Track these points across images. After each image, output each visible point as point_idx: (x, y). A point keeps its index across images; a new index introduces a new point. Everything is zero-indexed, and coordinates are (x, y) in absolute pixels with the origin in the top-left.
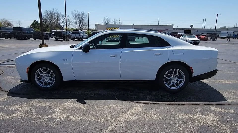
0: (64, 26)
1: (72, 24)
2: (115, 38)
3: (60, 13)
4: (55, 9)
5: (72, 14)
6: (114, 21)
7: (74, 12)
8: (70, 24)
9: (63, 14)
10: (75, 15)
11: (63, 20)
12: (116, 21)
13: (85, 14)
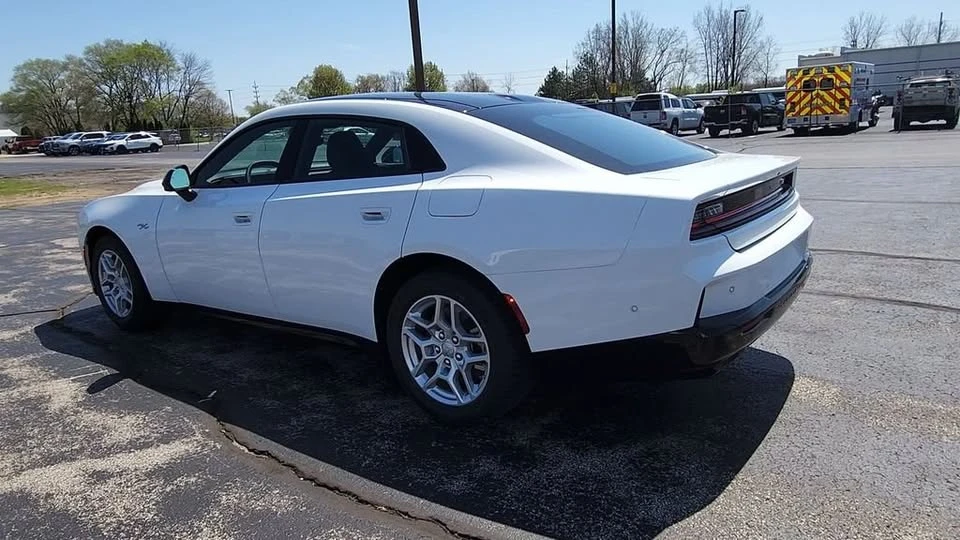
0: (660, 79)
1: (693, 69)
2: (827, 118)
3: (649, 28)
4: (632, 13)
5: (696, 23)
6: (908, 31)
7: (703, 14)
8: (688, 66)
9: (663, 30)
10: (708, 25)
11: (658, 56)
12: (919, 30)
13: (753, 16)
